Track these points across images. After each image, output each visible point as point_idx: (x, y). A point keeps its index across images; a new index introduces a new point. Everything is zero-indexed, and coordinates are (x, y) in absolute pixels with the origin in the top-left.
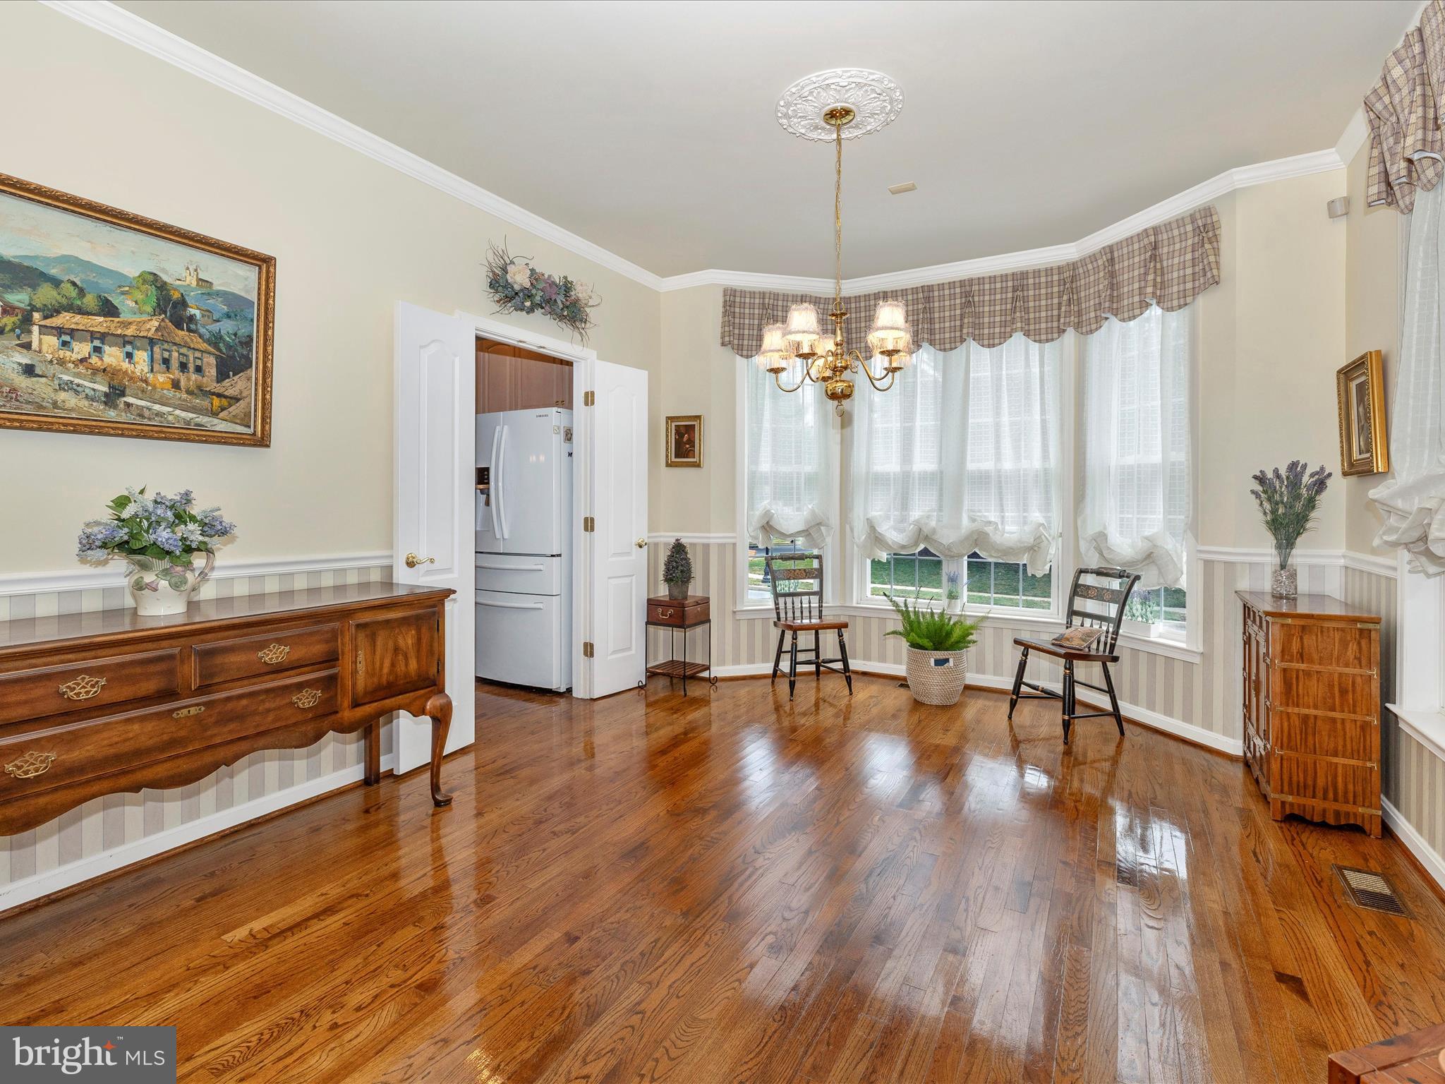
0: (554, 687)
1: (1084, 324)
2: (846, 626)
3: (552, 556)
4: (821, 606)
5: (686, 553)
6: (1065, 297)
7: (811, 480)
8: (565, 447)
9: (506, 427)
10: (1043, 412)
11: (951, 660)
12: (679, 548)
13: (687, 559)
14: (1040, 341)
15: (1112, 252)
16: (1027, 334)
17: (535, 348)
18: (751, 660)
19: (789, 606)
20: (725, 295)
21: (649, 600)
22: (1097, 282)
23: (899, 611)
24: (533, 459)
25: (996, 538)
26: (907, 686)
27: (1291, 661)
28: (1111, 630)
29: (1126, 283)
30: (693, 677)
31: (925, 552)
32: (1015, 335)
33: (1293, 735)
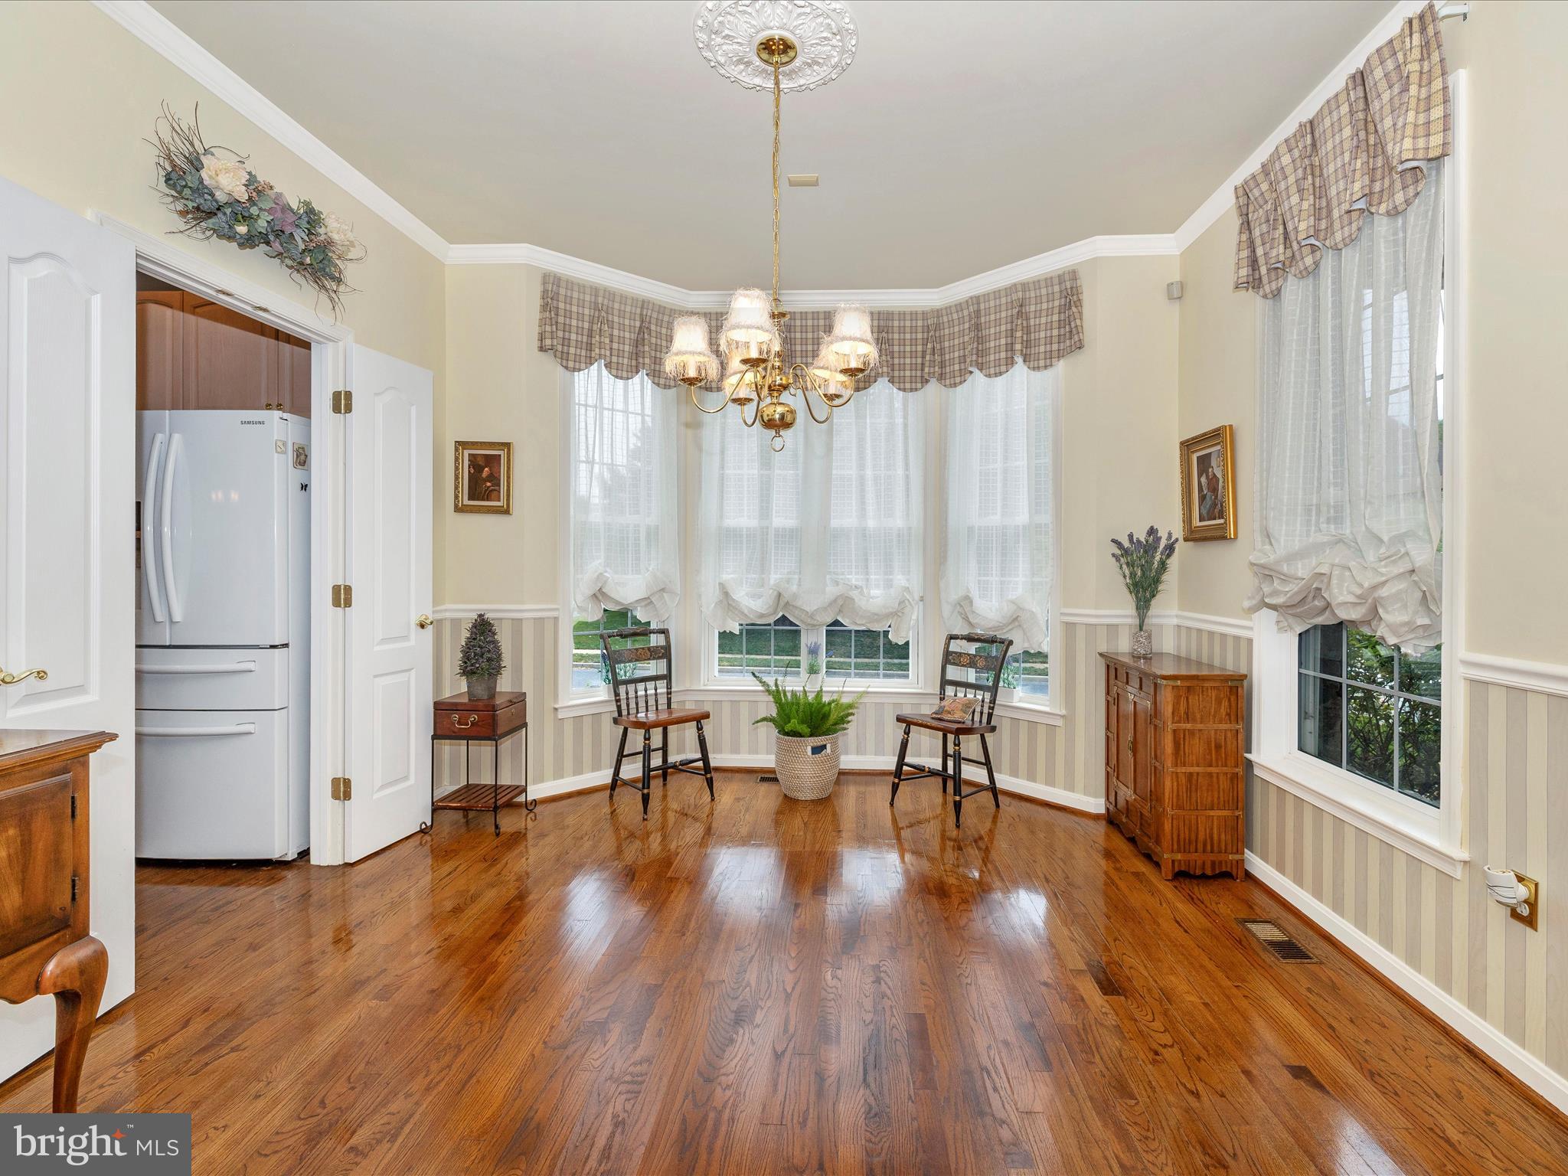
0: (275, 855)
1: (948, 376)
2: (707, 716)
3: (273, 647)
4: (669, 693)
5: (494, 634)
6: (929, 346)
7: (653, 534)
8: (296, 476)
9: (176, 437)
10: (907, 467)
11: (828, 746)
12: (483, 628)
13: (495, 642)
14: (904, 390)
15: (978, 304)
16: (892, 381)
17: (249, 308)
18: (578, 771)
19: (632, 694)
20: (544, 283)
21: (435, 703)
22: (962, 333)
23: (768, 691)
24: (218, 496)
25: (861, 603)
26: (776, 780)
27: (1179, 722)
28: (987, 700)
29: (992, 337)
30: (510, 805)
31: (784, 620)
32: (879, 379)
33: (1181, 794)
